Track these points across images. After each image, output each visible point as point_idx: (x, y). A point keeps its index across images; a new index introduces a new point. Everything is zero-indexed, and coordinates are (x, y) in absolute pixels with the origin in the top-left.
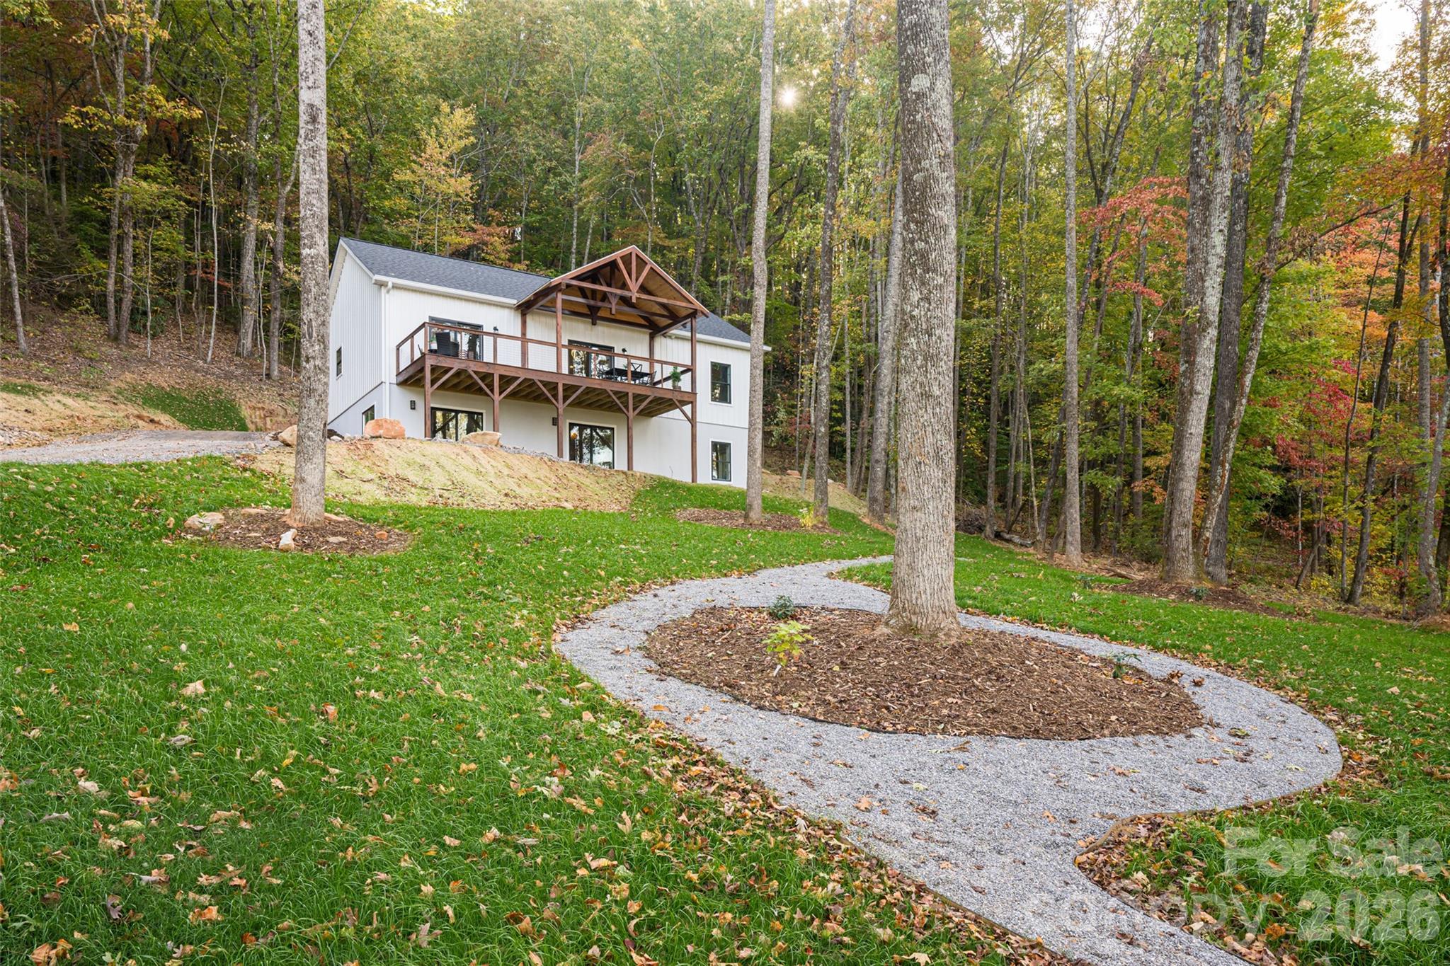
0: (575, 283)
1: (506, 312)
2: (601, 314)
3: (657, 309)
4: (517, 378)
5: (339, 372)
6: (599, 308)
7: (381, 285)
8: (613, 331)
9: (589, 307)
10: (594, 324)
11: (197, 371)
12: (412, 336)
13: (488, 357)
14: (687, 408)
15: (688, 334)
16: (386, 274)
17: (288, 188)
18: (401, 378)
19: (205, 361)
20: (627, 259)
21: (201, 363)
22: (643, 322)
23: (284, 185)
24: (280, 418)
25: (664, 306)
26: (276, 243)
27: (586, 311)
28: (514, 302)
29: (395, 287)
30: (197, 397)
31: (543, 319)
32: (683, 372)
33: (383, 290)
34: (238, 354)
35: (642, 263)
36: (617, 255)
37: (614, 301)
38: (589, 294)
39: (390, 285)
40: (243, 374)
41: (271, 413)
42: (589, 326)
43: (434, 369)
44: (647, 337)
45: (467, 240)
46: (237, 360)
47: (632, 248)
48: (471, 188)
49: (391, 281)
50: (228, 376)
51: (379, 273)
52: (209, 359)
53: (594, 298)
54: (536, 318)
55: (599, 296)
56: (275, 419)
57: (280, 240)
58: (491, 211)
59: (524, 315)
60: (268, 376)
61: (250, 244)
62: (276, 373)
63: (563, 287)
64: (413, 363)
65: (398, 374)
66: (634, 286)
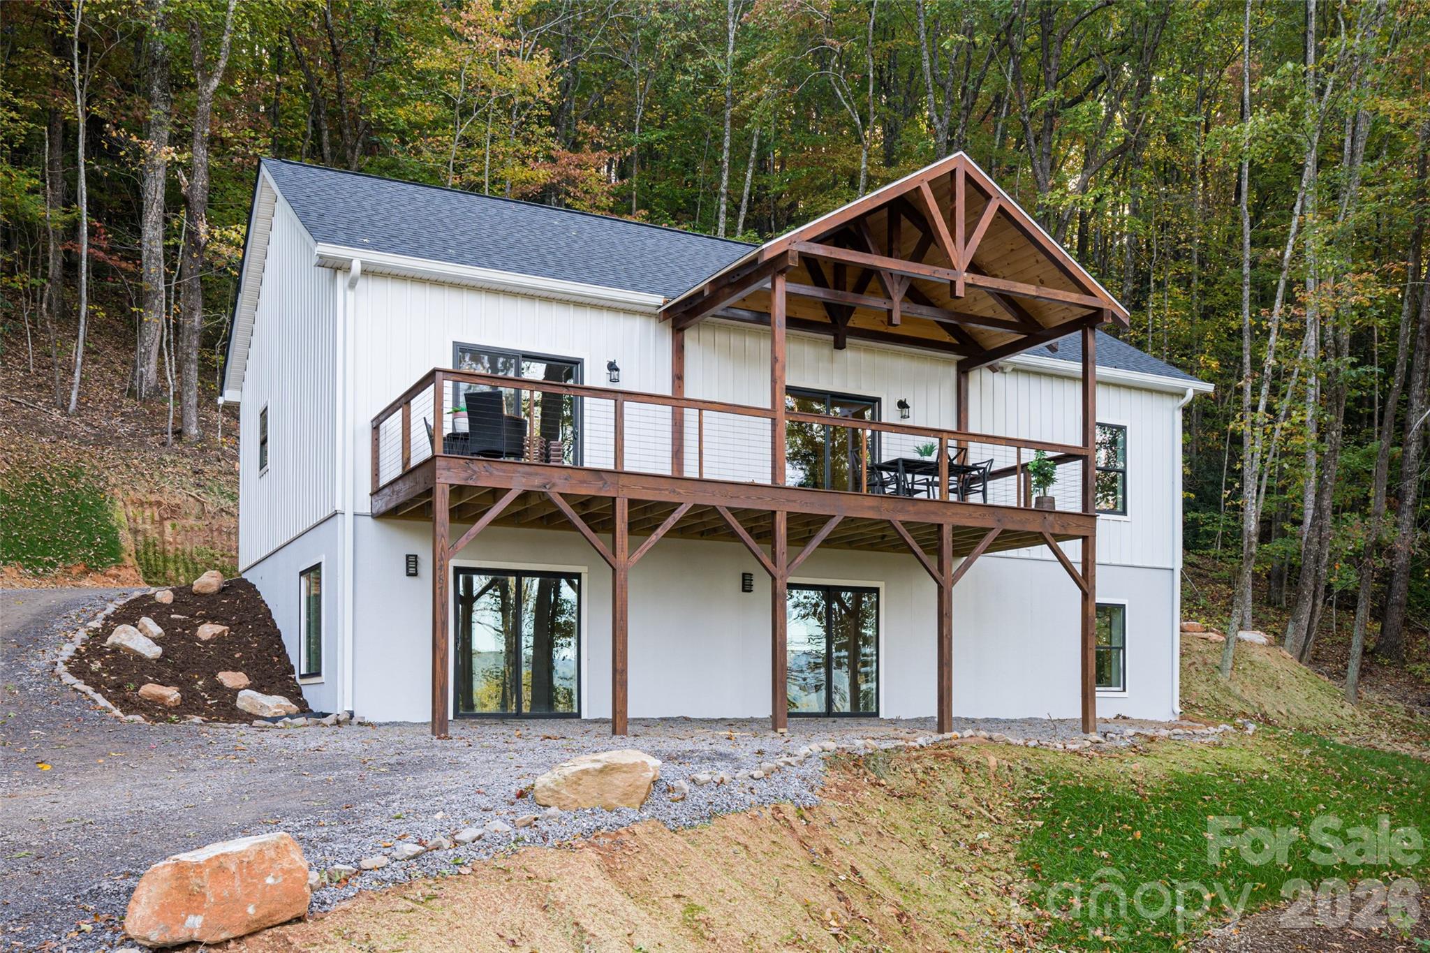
0: (819, 250)
1: (637, 325)
2: (855, 321)
3: (988, 307)
4: (674, 506)
5: (263, 464)
6: (850, 310)
7: (337, 267)
8: (879, 360)
9: (828, 306)
10: (839, 345)
11: (41, 433)
12: (405, 401)
13: (597, 454)
14: (1072, 550)
15: (1077, 367)
16: (350, 242)
17: (215, 83)
18: (381, 505)
19: (64, 408)
20: (943, 188)
21: (56, 414)
22: (947, 338)
23: (207, 78)
24: (192, 521)
25: (1007, 299)
26: (192, 187)
27: (820, 315)
28: (658, 300)
29: (369, 272)
30: (29, 487)
31: (721, 338)
32: (1059, 460)
33: (341, 280)
34: (132, 393)
35: (979, 195)
36: (918, 177)
37: (898, 293)
38: (828, 275)
39: (356, 267)
40: (133, 435)
41: (174, 511)
42: (826, 351)
43: (457, 491)
44: (953, 371)
45: (542, 174)
46: (128, 405)
47: (959, 160)
48: (549, 78)
49: (358, 257)
50: (103, 439)
51: (329, 239)
52: (73, 406)
53: (839, 285)
54: (706, 335)
55: (851, 280)
56: (180, 523)
57: (201, 181)
58: (582, 125)
59: (678, 331)
60: (179, 434)
61: (155, 192)
62: (194, 431)
63: (793, 262)
64: (408, 473)
65: (376, 492)
66: (961, 254)
